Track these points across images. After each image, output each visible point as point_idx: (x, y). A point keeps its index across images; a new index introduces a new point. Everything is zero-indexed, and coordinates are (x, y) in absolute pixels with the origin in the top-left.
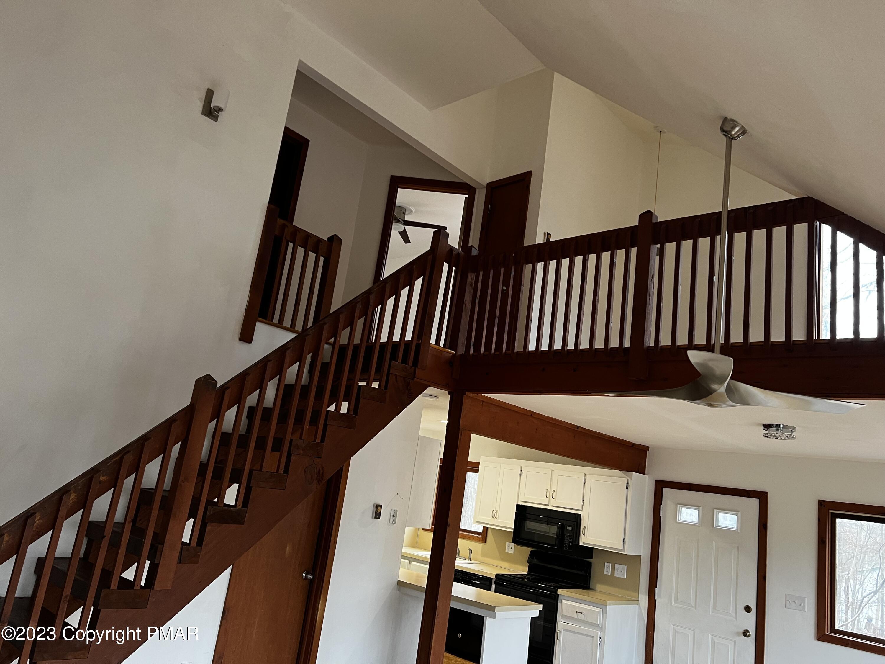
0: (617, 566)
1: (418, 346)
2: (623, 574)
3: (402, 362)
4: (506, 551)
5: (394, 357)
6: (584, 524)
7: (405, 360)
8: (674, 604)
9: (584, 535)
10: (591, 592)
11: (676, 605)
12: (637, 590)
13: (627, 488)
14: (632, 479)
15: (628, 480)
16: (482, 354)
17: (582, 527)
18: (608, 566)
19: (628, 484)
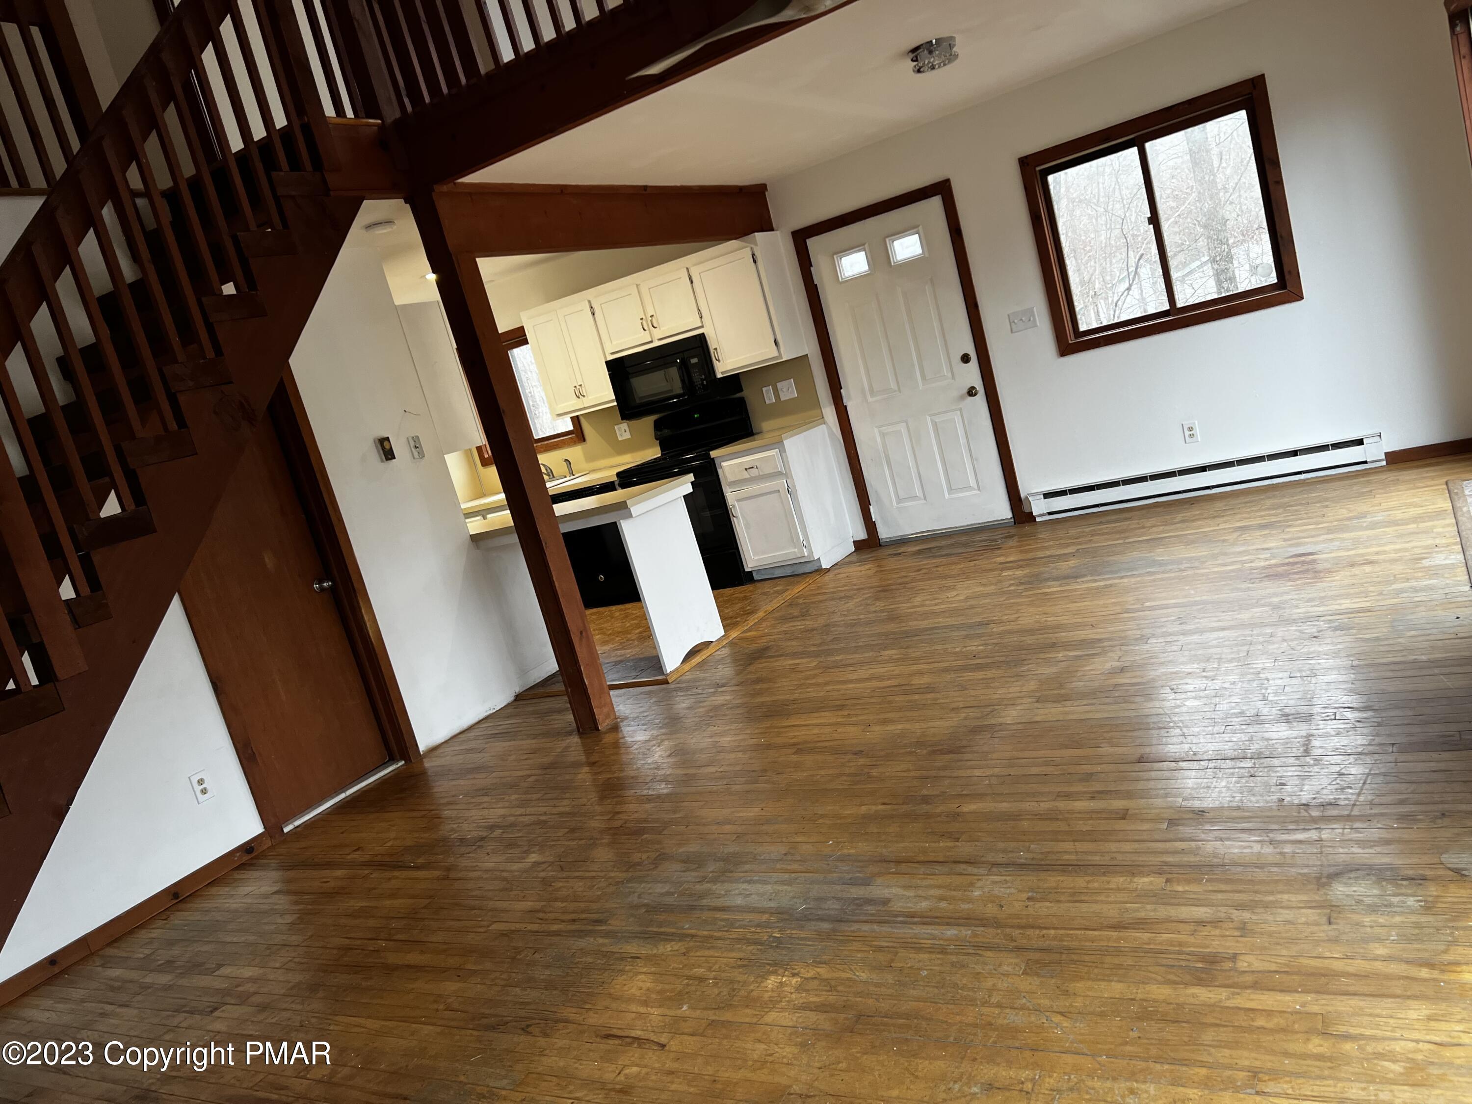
0: (779, 385)
1: (306, 129)
2: (792, 392)
3: (292, 170)
4: (620, 439)
5: (271, 164)
6: (712, 345)
7: (295, 164)
8: (870, 399)
9: (718, 360)
10: (756, 437)
11: (874, 399)
12: (817, 405)
13: (755, 262)
14: (756, 245)
15: (752, 249)
16: (429, 104)
17: (712, 351)
18: (768, 391)
19: (753, 255)
